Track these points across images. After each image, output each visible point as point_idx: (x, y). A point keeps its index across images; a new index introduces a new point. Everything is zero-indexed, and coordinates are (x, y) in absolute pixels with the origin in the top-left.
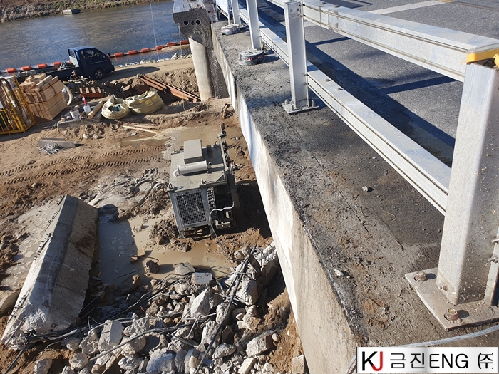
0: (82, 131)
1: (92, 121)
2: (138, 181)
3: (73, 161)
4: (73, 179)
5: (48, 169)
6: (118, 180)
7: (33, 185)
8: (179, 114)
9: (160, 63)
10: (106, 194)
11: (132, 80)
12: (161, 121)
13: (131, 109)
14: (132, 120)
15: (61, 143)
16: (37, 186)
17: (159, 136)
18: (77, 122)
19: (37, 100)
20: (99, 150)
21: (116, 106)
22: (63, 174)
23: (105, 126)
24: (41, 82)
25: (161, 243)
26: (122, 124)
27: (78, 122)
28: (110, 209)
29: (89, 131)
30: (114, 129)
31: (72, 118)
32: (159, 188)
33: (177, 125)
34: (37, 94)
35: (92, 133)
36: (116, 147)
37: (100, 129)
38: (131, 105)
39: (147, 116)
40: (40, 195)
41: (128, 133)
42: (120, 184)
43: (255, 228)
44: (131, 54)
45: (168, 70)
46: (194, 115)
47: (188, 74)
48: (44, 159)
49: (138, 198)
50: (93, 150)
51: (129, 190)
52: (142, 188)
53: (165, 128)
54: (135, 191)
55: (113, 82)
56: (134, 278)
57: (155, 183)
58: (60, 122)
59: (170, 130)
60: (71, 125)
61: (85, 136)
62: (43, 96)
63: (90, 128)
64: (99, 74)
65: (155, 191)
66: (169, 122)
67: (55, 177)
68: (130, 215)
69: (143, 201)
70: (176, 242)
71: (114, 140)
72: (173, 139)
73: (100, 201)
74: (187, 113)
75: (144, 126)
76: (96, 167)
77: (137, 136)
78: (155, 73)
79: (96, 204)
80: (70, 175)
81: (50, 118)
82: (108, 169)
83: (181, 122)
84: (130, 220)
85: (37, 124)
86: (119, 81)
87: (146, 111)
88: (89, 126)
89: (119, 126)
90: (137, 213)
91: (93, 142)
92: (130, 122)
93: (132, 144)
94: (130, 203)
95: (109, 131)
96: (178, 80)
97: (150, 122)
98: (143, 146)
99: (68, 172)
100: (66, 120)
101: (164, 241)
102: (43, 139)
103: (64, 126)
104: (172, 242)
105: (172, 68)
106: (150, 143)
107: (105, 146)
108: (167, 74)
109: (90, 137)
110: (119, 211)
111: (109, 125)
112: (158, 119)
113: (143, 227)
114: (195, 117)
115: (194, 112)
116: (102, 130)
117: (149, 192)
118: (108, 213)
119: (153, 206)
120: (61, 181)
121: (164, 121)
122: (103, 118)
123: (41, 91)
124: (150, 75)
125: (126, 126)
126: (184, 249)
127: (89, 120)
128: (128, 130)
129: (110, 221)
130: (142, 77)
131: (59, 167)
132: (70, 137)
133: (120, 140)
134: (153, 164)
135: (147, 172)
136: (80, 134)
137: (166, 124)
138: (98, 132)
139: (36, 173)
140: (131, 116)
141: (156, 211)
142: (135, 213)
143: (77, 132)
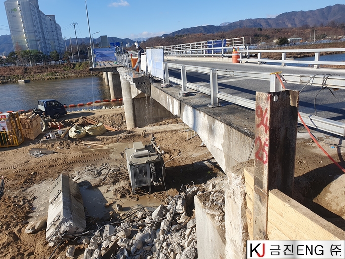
0: (56, 145)
1: (63, 139)
2: (100, 168)
3: (55, 160)
4: (57, 170)
5: (39, 164)
6: (88, 168)
7: (32, 173)
8: (117, 136)
9: (94, 111)
10: (81, 175)
11: (78, 120)
13: (87, 133)
14: (88, 139)
15: (44, 151)
16: (34, 174)
17: (105, 147)
18: (53, 140)
19: (27, 127)
20: (70, 155)
21: (78, 130)
22: (50, 167)
23: (71, 142)
24: (30, 117)
25: (121, 197)
26: (81, 141)
28: (86, 183)
29: (61, 145)
30: (76, 144)
31: (50, 137)
32: (113, 172)
33: (116, 142)
34: (28, 124)
36: (80, 153)
37: (67, 144)
38: (88, 130)
39: (97, 137)
40: (38, 178)
41: (85, 146)
42: (89, 170)
43: (174, 188)
44: (71, 106)
45: (101, 115)
47: (114, 117)
48: (33, 160)
49: (102, 177)
50: (65, 155)
51: (96, 173)
52: (103, 172)
53: (108, 143)
54: (99, 173)
55: (66, 121)
57: (110, 170)
58: (42, 140)
59: (111, 144)
60: (50, 142)
61: (58, 148)
62: (31, 125)
63: (61, 143)
64: (57, 116)
65: (111, 174)
66: (110, 140)
67: (45, 168)
68: (99, 186)
69: (105, 178)
70: (130, 197)
71: (77, 150)
72: (115, 148)
73: (79, 179)
74: (121, 135)
75: (95, 142)
76: (70, 163)
77: (92, 148)
78: (93, 116)
79: (77, 180)
80: (54, 168)
81: (33, 138)
82: (78, 164)
83: (118, 140)
84: (99, 188)
85: (25, 142)
86: (70, 120)
87: (96, 134)
89: (79, 142)
90: (103, 184)
91: (64, 151)
92: (86, 140)
93: (90, 152)
94: (97, 179)
95: (73, 145)
96: (107, 120)
97: (99, 140)
98: (97, 153)
99: (53, 166)
100: (47, 138)
101: (123, 196)
102: (32, 149)
103: (45, 142)
104: (127, 196)
105: (105, 114)
106: (100, 151)
107: (73, 153)
108: (101, 117)
109: (62, 148)
110: (91, 183)
111: (73, 142)
112: (104, 138)
114: (126, 137)
115: (125, 134)
116: (69, 144)
117: (107, 174)
118: (84, 185)
119: (112, 180)
120: (49, 171)
121: (107, 140)
122: (69, 138)
124: (90, 117)
125: (84, 143)
126: (136, 199)
127: (61, 139)
130: (85, 118)
131: (46, 163)
132: (49, 148)
133: (81, 150)
134: (105, 161)
135: (103, 165)
136: (55, 147)
139: (32, 167)
140: (87, 137)
141: (114, 183)
142: (101, 185)
143: (53, 146)
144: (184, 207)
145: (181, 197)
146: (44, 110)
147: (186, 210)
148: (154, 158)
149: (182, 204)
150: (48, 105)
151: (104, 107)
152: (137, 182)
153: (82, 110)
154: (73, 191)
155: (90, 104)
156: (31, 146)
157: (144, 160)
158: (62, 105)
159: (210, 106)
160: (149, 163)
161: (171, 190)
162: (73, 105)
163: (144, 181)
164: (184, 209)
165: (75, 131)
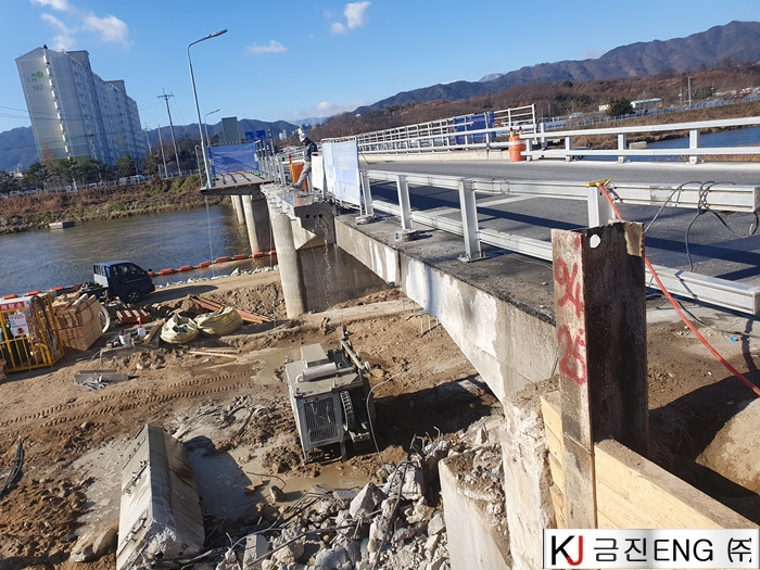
0: (133, 361)
1: (149, 347)
2: (231, 408)
3: (133, 394)
4: (137, 415)
5: (99, 405)
6: (204, 409)
7: (83, 426)
8: (266, 333)
9: (215, 280)
10: (191, 424)
11: (181, 303)
12: (241, 343)
13: (200, 330)
14: (203, 343)
15: (108, 376)
16: (88, 426)
17: (241, 360)
18: (128, 349)
19: (70, 325)
20: (164, 381)
21: (181, 326)
22: (122, 410)
23: (166, 353)
24: (77, 302)
25: (280, 471)
26: (189, 349)
27: (130, 349)
28: (201, 442)
29: (144, 360)
30: (178, 356)
31: (121, 345)
32: (261, 414)
33: (263, 346)
34: (71, 317)
35: (148, 362)
36: (187, 377)
37: (158, 357)
38: (203, 324)
39: (223, 338)
40: (96, 436)
41: (198, 360)
42: (208, 413)
43: (396, 445)
44: (165, 274)
45: (230, 288)
46: (285, 333)
47: (259, 292)
48: (85, 397)
49: (236, 427)
50: (155, 381)
51: (222, 418)
52: (238, 416)
53: (247, 351)
54: (230, 419)
55: (155, 305)
56: (258, 505)
57: (254, 410)
58: (103, 350)
59: (254, 353)
60: (119, 354)
61: (138, 366)
62: (80, 319)
63: (145, 356)
64: (133, 296)
65: (256, 418)
66: (252, 343)
67: (111, 414)
68: (230, 446)
69: (243, 430)
70: (299, 468)
71: (181, 369)
72: (262, 362)
73: (186, 433)
74: (275, 331)
75: (219, 350)
76: (167, 399)
77: (211, 362)
78: (212, 292)
79: (181, 437)
80: (131, 411)
81: (84, 347)
82: (184, 400)
83: (269, 343)
84: (231, 452)
85: (67, 357)
86: (163, 304)
87: (220, 332)
88: (144, 354)
89: (185, 353)
90: (239, 443)
91: (151, 372)
92: (199, 347)
93: (210, 372)
94: (227, 432)
95: (171, 359)
96: (245, 300)
97: (227, 345)
98: (224, 373)
99: (128, 407)
100: (113, 346)
101: (284, 468)
102: (82, 372)
103: (109, 355)
104: (294, 468)
105: (239, 286)
106: (231, 369)
107: (172, 376)
108: (230, 293)
109: (147, 367)
110: (214, 442)
111: (170, 352)
112: (237, 340)
113: (251, 458)
114: (286, 336)
115: (285, 330)
116: (162, 358)
117: (248, 420)
118: (199, 447)
119: (259, 433)
120: (121, 419)
121: (245, 343)
122: (163, 343)
123: (78, 312)
124: (207, 295)
125: (194, 352)
126: (312, 473)
127: (144, 346)
128: (198, 356)
129: (204, 455)
130: (195, 298)
131: (114, 402)
132: (118, 369)
133: (190, 369)
134: (243, 391)
135: (238, 400)
136: (131, 365)
137: (248, 346)
138: (156, 360)
139: (82, 411)
140: (201, 339)
141: (264, 439)
142: (235, 444)
143: (127, 362)
144: (419, 486)
145: (411, 464)
146: (106, 285)
147: (425, 493)
148: (348, 380)
149: (416, 480)
150: (114, 274)
151: (236, 271)
152: (313, 436)
153: (189, 281)
154: (175, 461)
155: (206, 266)
156: (80, 366)
157: (327, 386)
158: (146, 272)
159: (464, 260)
160: (338, 390)
161: (390, 448)
162: (168, 270)
163: (330, 433)
164: (419, 491)
165: (175, 329)
